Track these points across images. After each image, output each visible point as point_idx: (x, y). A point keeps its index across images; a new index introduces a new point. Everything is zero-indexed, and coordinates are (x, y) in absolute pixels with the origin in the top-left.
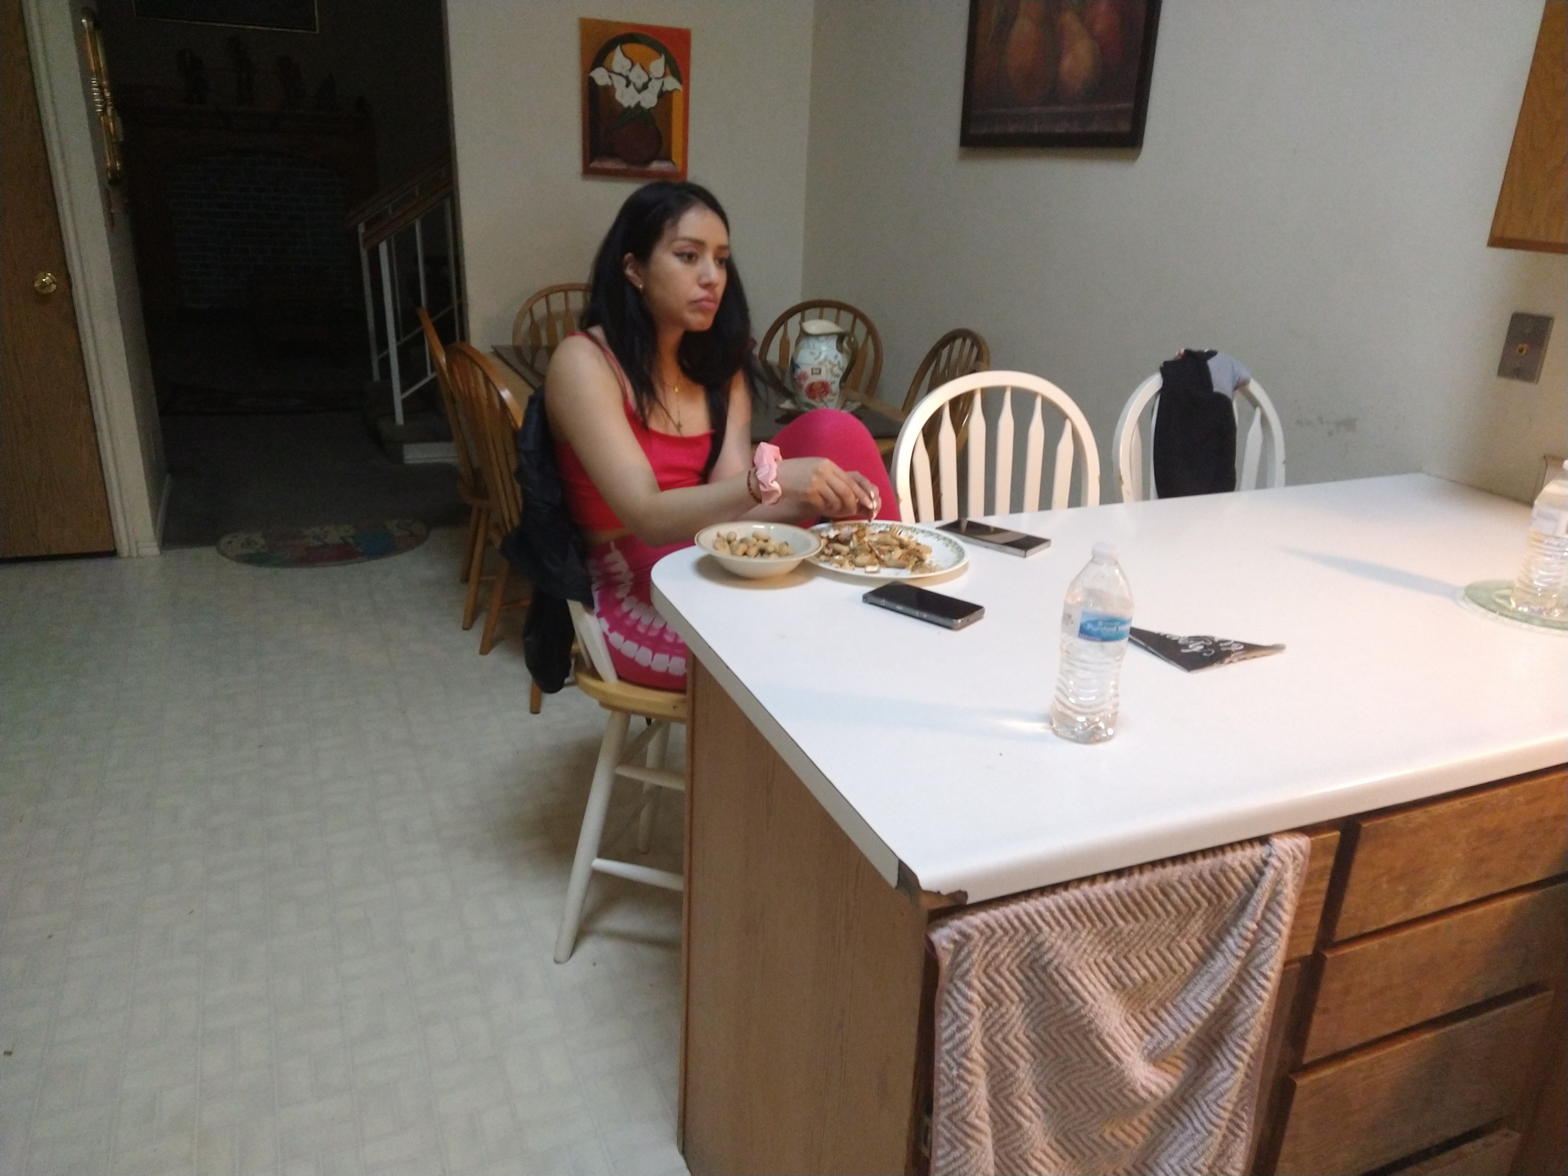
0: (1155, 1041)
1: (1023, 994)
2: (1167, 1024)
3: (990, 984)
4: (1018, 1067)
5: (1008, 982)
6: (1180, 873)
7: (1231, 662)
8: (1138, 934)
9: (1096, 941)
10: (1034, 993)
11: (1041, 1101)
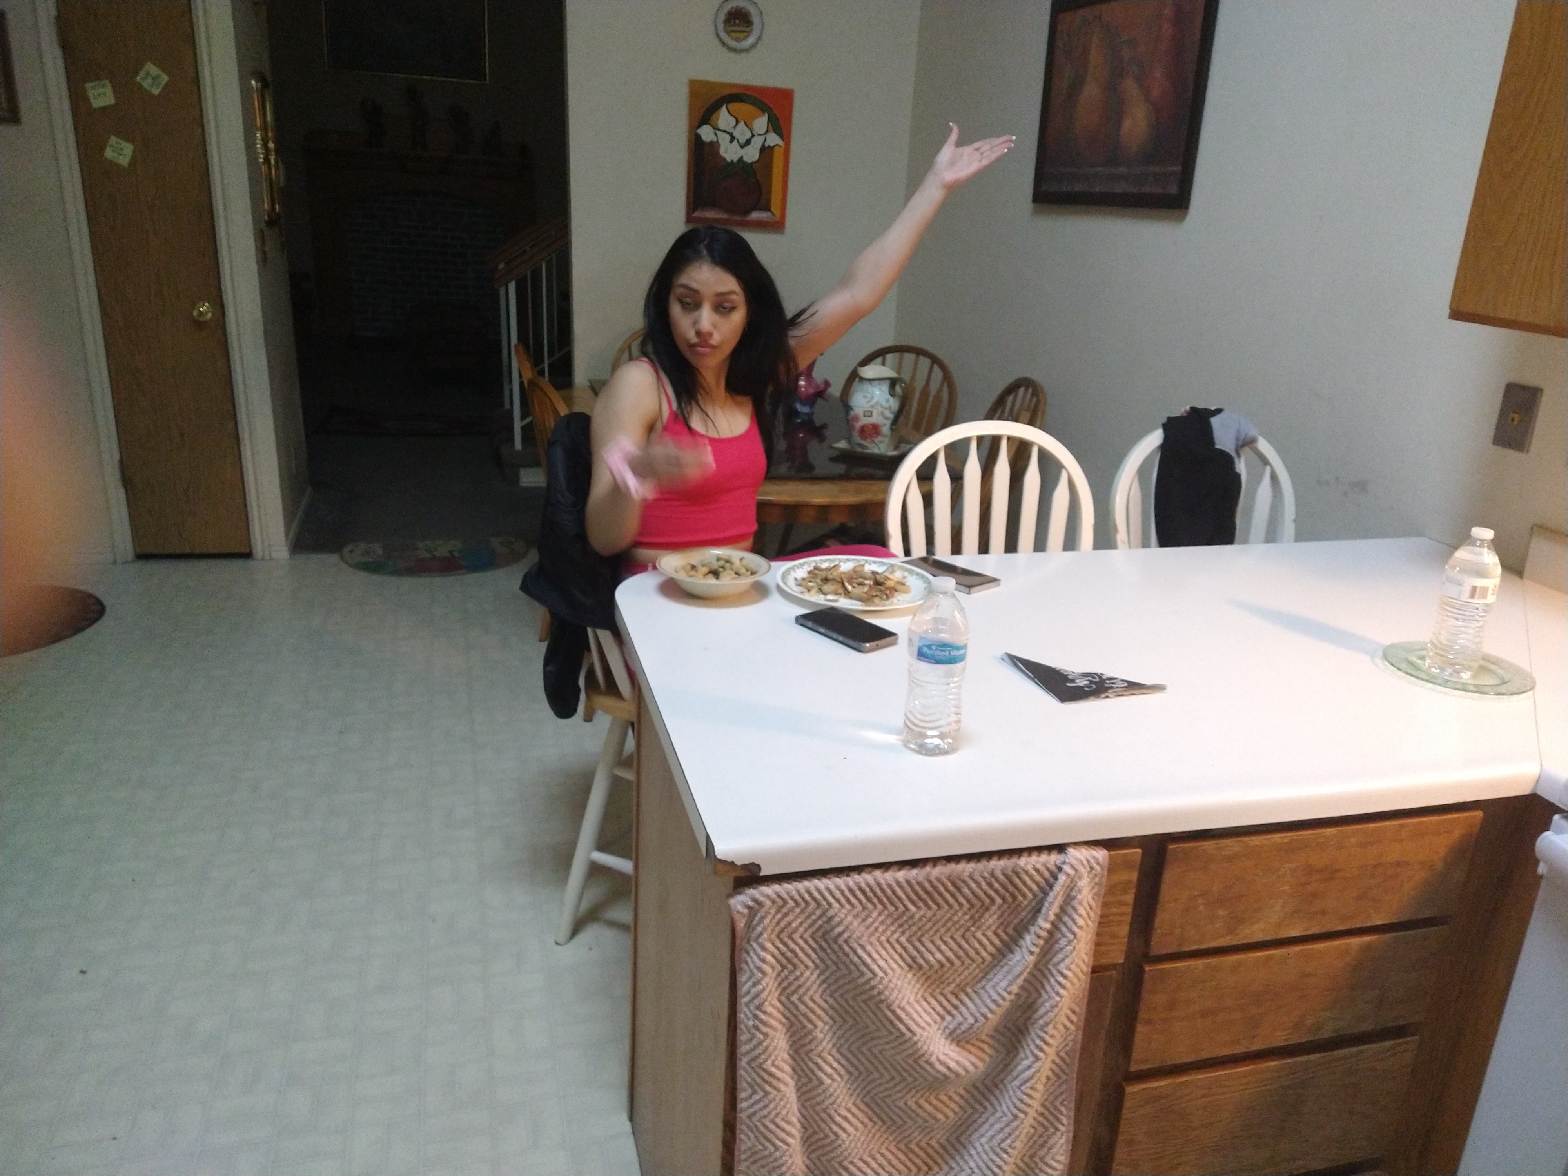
0: (955, 1022)
1: (818, 961)
2: (968, 1008)
3: (784, 949)
4: (816, 1027)
5: (802, 949)
6: (971, 870)
7: (1107, 697)
8: (930, 920)
9: (888, 921)
10: (829, 962)
11: (843, 1062)
